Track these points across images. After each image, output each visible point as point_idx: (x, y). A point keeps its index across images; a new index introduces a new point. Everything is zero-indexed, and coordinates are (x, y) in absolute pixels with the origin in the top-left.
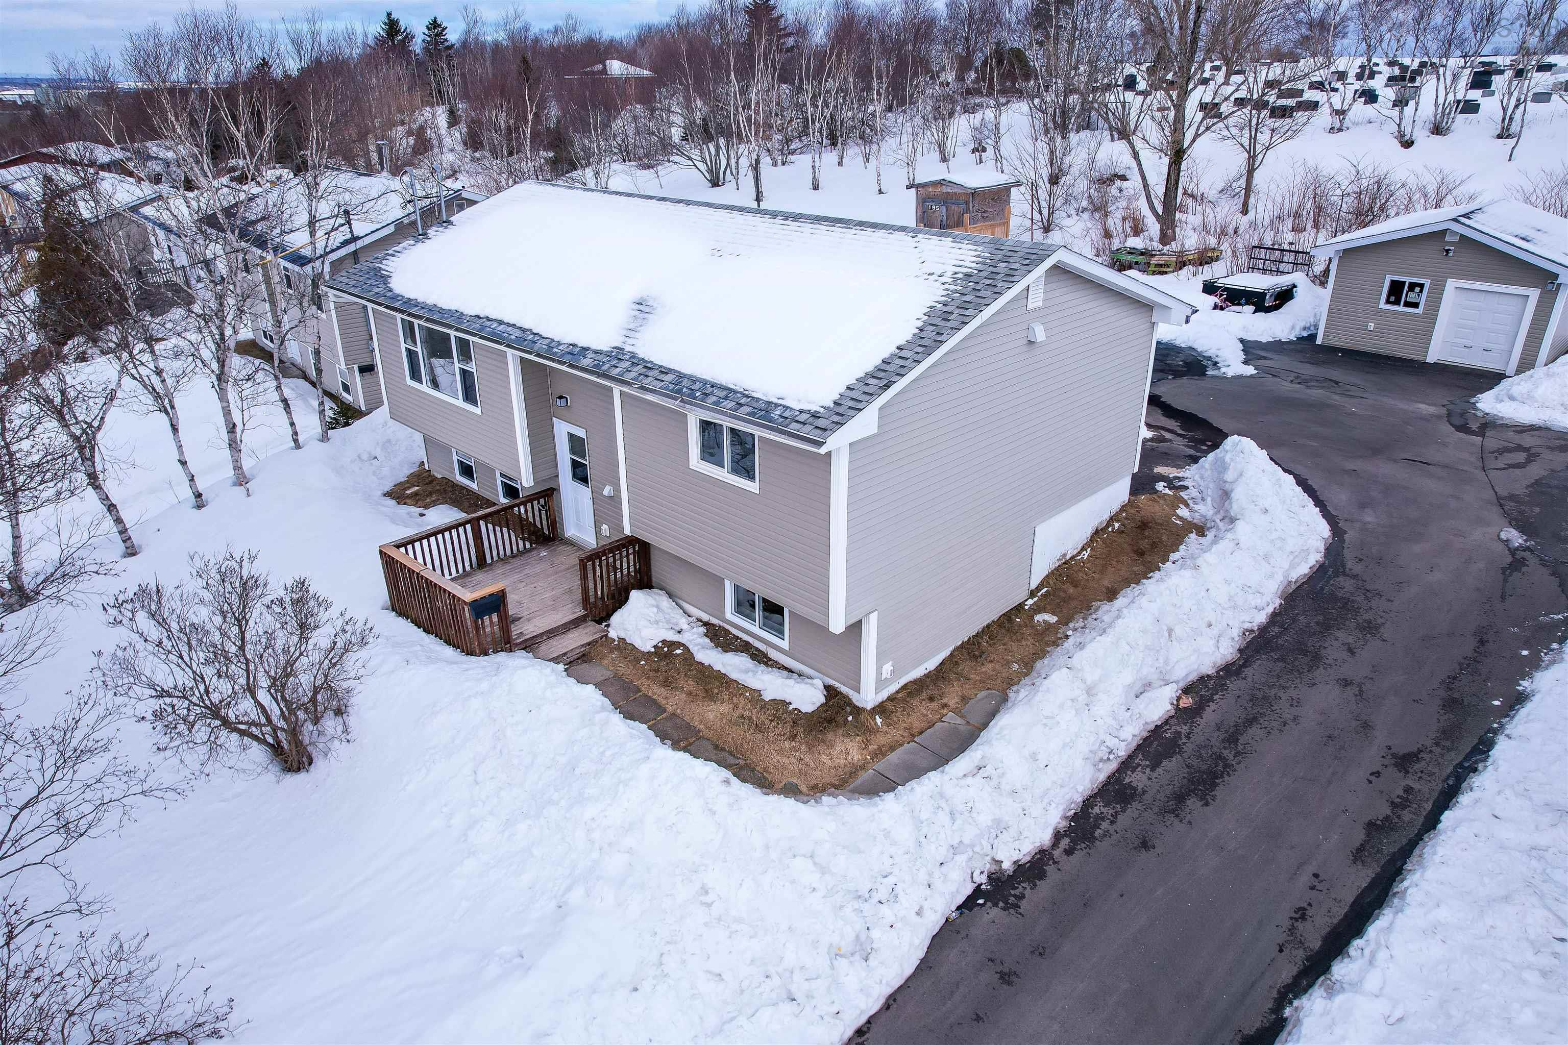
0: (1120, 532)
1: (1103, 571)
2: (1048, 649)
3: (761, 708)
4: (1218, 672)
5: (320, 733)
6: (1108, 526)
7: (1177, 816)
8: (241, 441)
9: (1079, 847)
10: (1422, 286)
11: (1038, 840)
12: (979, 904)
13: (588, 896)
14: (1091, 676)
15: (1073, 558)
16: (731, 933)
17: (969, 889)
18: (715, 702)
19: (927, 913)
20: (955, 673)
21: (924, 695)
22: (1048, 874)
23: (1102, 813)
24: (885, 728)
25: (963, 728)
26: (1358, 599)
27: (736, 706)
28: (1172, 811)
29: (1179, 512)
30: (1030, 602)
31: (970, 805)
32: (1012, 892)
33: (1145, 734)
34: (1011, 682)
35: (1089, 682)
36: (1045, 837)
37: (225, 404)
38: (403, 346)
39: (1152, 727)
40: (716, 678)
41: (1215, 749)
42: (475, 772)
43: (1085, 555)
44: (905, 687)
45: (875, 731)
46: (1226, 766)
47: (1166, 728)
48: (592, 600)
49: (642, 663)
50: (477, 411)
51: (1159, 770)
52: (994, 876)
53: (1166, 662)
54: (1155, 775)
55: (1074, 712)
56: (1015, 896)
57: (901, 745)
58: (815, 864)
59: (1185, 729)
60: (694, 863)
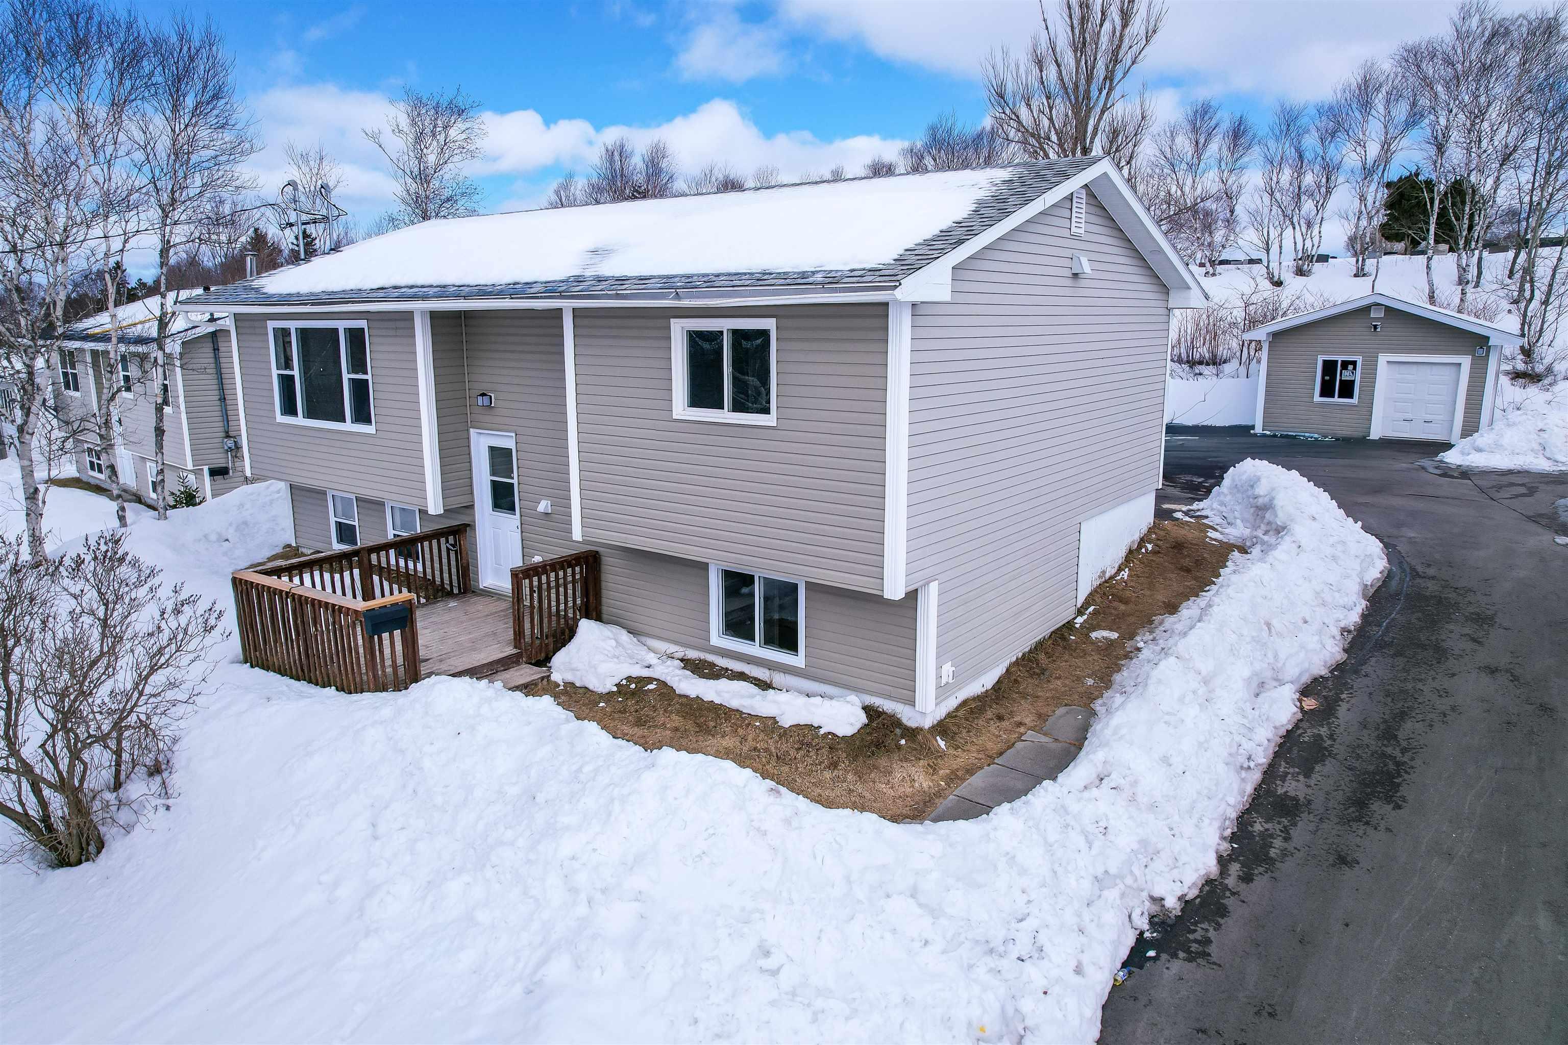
0: (1154, 552)
1: (1151, 586)
2: (1123, 662)
3: (780, 737)
4: (1331, 672)
5: (120, 804)
6: (1140, 546)
7: (1367, 823)
8: (44, 502)
9: (1256, 872)
10: (1354, 363)
11: (1201, 866)
12: (1150, 958)
13: (579, 967)
14: (1206, 666)
15: (1111, 578)
16: (815, 1014)
17: (1130, 940)
18: (713, 736)
19: (1089, 969)
20: (1017, 693)
21: (989, 714)
22: (1231, 908)
23: (1267, 830)
24: (952, 751)
25: (1054, 746)
26: (1450, 596)
27: (744, 739)
28: (1358, 819)
29: (1209, 534)
30: (1080, 620)
31: (1103, 824)
32: (1191, 937)
33: (1280, 741)
34: (1090, 697)
35: (1204, 673)
36: (1210, 865)
37: (26, 463)
38: (275, 372)
39: (1283, 732)
40: (709, 710)
41: (1373, 748)
42: (374, 826)
43: (1125, 574)
44: (964, 703)
45: (942, 755)
46: (1398, 764)
47: (1299, 732)
48: (528, 639)
49: (602, 704)
50: (369, 429)
51: (1315, 777)
52: (1156, 920)
53: (1276, 656)
54: (1312, 782)
55: (1197, 707)
56: (1196, 941)
57: (981, 768)
58: (920, 905)
59: (1324, 731)
60: (743, 909)
